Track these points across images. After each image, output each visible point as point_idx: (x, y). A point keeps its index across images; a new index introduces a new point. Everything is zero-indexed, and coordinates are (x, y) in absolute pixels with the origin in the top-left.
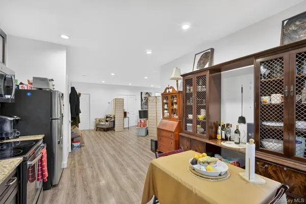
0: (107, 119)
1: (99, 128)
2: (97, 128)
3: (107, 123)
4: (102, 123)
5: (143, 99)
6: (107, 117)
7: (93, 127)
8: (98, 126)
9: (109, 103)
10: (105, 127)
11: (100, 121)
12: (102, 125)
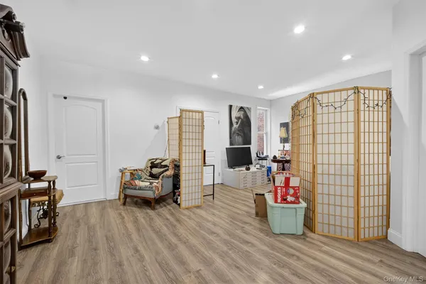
0: (155, 171)
1: (132, 198)
2: (126, 196)
3: (156, 183)
4: (143, 184)
5: (234, 120)
6: (153, 166)
7: (113, 193)
8: (129, 192)
9: (157, 128)
10: (149, 194)
11: (134, 174)
12: (140, 189)
